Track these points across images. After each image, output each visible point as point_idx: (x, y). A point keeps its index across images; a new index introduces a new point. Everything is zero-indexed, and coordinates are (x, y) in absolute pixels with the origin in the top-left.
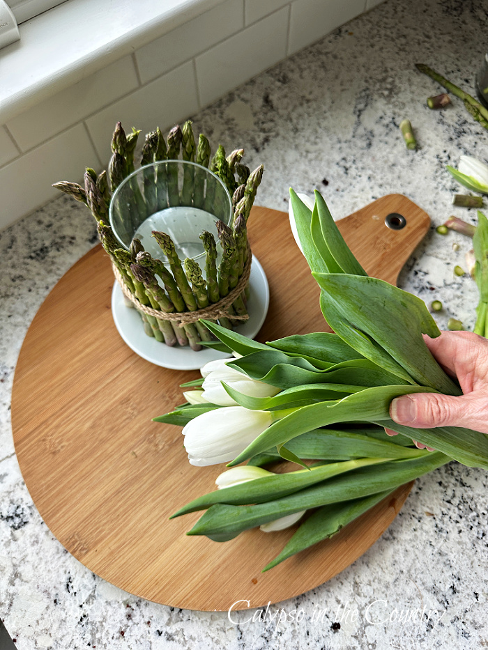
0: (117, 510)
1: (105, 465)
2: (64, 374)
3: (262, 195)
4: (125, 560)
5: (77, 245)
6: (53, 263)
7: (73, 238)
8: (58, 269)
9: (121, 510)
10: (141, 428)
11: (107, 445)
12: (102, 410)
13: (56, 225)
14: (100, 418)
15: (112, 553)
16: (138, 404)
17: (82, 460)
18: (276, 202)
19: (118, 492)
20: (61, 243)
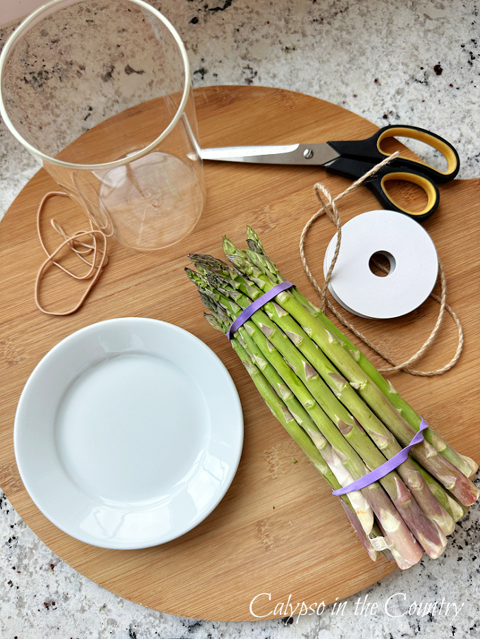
3: (348, 66)
5: (86, 80)
6: (52, 97)
7: (82, 68)
8: (57, 107)
13: (64, 43)
18: (364, 80)
20: (67, 70)
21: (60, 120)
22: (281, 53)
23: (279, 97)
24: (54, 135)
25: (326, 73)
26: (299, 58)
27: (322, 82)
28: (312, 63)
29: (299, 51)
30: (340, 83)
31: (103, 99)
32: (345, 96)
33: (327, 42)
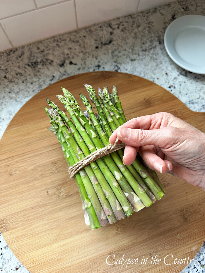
0: (29, 217)
1: (32, 192)
2: (30, 137)
3: (155, 68)
4: (23, 243)
5: (53, 66)
6: (39, 71)
7: (52, 61)
8: (40, 75)
9: (31, 217)
10: (56, 180)
11: (37, 182)
12: (41, 163)
13: (46, 52)
14: (39, 167)
15: (18, 237)
16: (59, 167)
17: (22, 184)
18: (161, 73)
19: (33, 208)
20: (46, 62)
21: (40, 80)
22: (130, 62)
23: (128, 77)
24: (37, 86)
25: (147, 70)
26: (137, 64)
27: (145, 73)
28: (141, 66)
29: (136, 61)
30: (152, 74)
31: (59, 73)
32: (154, 79)
33: (148, 58)
